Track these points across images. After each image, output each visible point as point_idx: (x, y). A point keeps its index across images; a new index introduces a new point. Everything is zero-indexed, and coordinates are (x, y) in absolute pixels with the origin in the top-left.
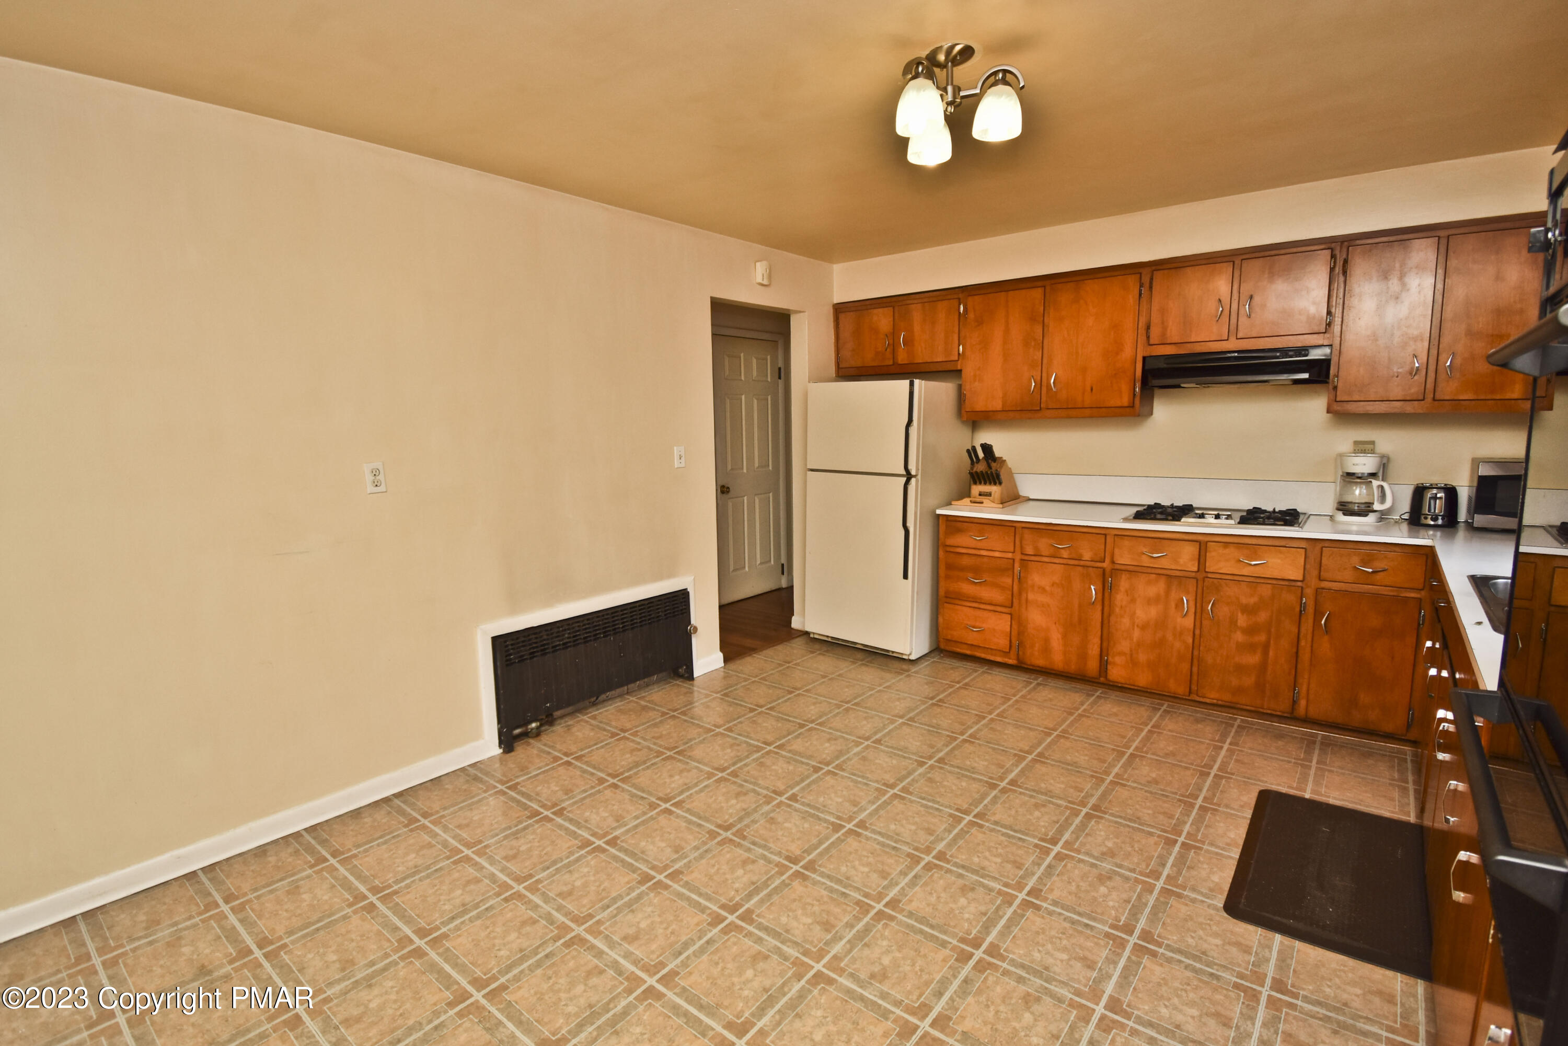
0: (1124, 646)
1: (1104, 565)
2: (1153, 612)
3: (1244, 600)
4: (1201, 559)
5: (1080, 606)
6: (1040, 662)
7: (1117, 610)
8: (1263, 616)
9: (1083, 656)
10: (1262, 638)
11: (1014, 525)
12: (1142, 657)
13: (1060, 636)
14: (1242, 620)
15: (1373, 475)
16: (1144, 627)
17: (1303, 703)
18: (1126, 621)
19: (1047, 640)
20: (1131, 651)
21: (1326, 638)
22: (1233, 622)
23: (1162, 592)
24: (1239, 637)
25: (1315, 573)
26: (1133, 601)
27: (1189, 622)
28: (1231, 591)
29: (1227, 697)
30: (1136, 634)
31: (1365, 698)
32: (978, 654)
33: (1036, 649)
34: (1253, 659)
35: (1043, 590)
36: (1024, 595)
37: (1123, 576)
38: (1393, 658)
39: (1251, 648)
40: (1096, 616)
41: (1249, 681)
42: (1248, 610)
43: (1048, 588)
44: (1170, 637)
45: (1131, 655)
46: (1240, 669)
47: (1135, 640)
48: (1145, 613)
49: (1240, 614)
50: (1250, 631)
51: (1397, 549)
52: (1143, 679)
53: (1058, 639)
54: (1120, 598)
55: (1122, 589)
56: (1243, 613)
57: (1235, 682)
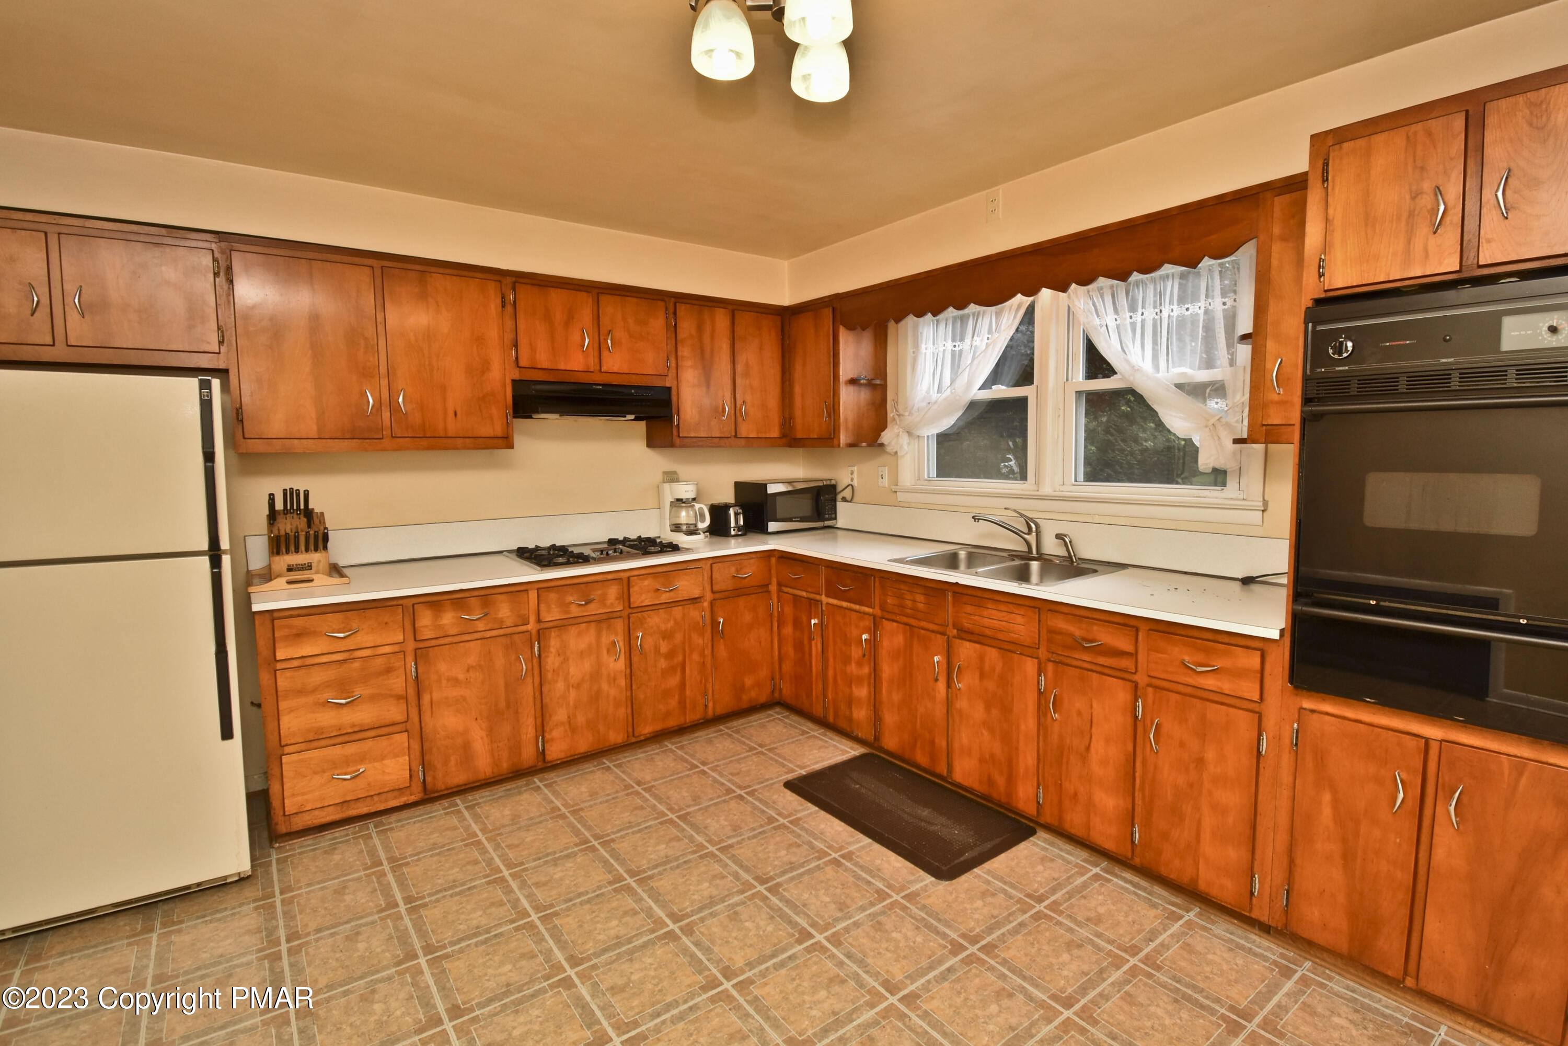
0: (560, 715)
1: (529, 627)
2: (587, 665)
3: (663, 627)
4: (626, 596)
5: (507, 685)
6: (459, 778)
7: (550, 676)
8: (679, 637)
9: (515, 747)
10: (680, 658)
11: (400, 602)
12: (581, 719)
13: (483, 733)
14: (664, 647)
15: (694, 499)
16: (578, 686)
17: (710, 705)
18: (560, 685)
19: (467, 747)
20: (569, 717)
21: (722, 640)
22: (657, 650)
23: (593, 642)
24: (663, 664)
25: (708, 588)
26: (566, 660)
27: (621, 665)
28: (655, 620)
29: (659, 727)
30: (573, 694)
31: (749, 681)
32: (353, 812)
33: (452, 763)
34: (674, 681)
35: (455, 682)
36: (426, 699)
37: (553, 634)
38: (760, 643)
39: (671, 670)
40: (528, 691)
41: (673, 702)
42: (667, 635)
43: (461, 676)
44: (605, 686)
45: (569, 723)
46: (666, 694)
47: (571, 703)
48: (578, 670)
49: (661, 641)
50: (670, 655)
51: (753, 556)
52: (583, 745)
53: (482, 738)
54: (552, 661)
55: (553, 650)
56: (663, 639)
57: (662, 707)
